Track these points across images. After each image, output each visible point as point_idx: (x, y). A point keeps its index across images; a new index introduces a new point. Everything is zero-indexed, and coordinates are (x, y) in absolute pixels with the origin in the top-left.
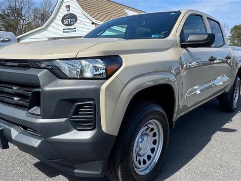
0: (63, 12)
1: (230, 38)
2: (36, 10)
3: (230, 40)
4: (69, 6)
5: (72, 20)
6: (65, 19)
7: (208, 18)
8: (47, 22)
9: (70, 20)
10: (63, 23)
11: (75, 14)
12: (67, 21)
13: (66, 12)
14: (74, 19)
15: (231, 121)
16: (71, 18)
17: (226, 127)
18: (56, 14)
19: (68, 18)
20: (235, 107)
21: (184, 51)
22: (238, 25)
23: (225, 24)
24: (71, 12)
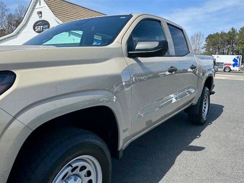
0: (35, 18)
1: (205, 46)
2: (10, 16)
3: (205, 49)
4: (41, 13)
5: (44, 27)
6: (37, 26)
7: (168, 24)
8: (17, 29)
9: (42, 26)
10: (35, 30)
11: (48, 21)
12: (39, 28)
13: (38, 19)
14: (47, 26)
15: (200, 135)
16: (43, 25)
17: (194, 145)
18: (27, 21)
19: (39, 25)
20: (205, 120)
21: (132, 61)
22: (212, 34)
23: (200, 33)
24: (43, 19)
